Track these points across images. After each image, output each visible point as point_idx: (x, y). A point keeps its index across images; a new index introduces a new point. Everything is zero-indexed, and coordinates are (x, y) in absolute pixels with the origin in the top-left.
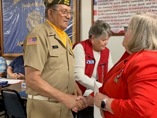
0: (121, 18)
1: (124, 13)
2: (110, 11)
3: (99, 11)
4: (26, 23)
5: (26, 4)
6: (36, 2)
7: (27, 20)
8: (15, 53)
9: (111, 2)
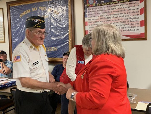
2: (98, 22)
3: (89, 22)
9: (98, 15)
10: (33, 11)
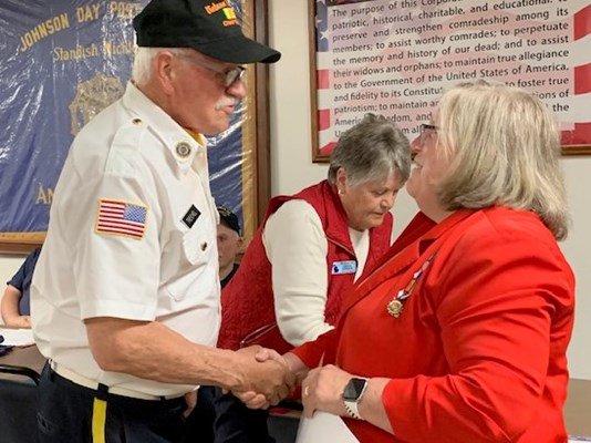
0: (417, 99)
1: (426, 78)
2: (377, 71)
3: (337, 73)
4: (70, 117)
5: (70, 46)
6: (104, 42)
7: (73, 107)
8: (28, 231)
9: (379, 39)
10: (80, 21)
